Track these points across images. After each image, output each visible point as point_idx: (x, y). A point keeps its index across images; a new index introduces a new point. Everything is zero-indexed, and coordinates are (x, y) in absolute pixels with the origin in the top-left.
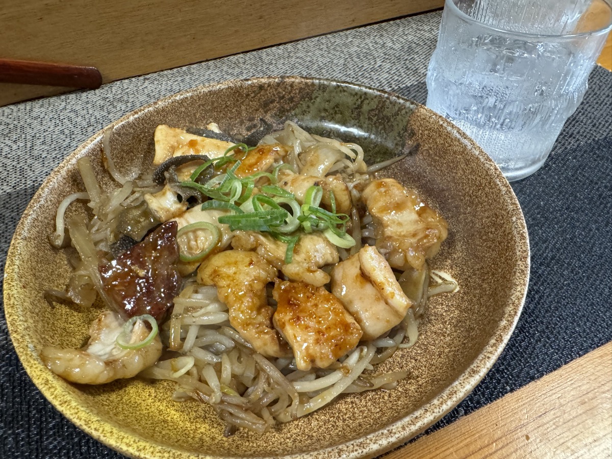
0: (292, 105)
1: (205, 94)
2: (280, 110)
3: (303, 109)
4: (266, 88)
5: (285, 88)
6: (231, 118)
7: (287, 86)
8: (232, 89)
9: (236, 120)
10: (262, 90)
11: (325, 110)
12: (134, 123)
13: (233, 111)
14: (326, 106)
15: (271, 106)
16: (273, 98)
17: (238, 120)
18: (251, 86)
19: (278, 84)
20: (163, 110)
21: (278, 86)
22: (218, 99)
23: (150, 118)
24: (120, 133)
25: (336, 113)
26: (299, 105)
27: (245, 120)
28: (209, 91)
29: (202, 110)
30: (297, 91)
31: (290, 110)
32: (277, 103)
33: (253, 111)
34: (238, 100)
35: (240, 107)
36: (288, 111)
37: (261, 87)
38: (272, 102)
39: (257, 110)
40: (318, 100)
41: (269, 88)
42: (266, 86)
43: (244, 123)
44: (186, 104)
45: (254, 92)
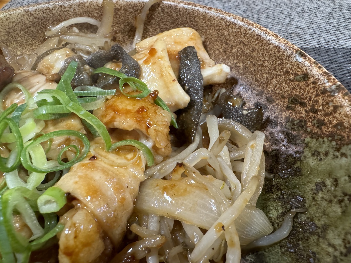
0: (316, 130)
1: (253, 35)
2: (301, 121)
3: (320, 150)
4: (309, 82)
5: (327, 103)
6: (257, 80)
7: (331, 104)
8: (279, 52)
9: (259, 86)
10: (304, 80)
11: (336, 182)
12: (180, 11)
13: (265, 75)
14: (343, 179)
15: (298, 107)
16: (307, 101)
17: (261, 88)
18: (299, 66)
19: (324, 92)
20: (209, 20)
21: (322, 93)
22: (260, 50)
23: (195, 17)
24: (164, 10)
25: (340, 202)
26: (321, 140)
27: (266, 94)
28: (258, 35)
29: (241, 48)
30: (335, 122)
31: (309, 133)
32: (306, 111)
33: (279, 94)
34: (275, 69)
35: (273, 78)
36: (306, 131)
37: (306, 76)
38: (303, 105)
39: (283, 97)
40: (344, 161)
41: (312, 86)
42: (312, 80)
43: (261, 96)
44: (231, 31)
45: (296, 75)
